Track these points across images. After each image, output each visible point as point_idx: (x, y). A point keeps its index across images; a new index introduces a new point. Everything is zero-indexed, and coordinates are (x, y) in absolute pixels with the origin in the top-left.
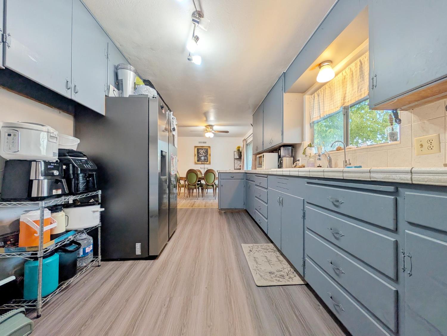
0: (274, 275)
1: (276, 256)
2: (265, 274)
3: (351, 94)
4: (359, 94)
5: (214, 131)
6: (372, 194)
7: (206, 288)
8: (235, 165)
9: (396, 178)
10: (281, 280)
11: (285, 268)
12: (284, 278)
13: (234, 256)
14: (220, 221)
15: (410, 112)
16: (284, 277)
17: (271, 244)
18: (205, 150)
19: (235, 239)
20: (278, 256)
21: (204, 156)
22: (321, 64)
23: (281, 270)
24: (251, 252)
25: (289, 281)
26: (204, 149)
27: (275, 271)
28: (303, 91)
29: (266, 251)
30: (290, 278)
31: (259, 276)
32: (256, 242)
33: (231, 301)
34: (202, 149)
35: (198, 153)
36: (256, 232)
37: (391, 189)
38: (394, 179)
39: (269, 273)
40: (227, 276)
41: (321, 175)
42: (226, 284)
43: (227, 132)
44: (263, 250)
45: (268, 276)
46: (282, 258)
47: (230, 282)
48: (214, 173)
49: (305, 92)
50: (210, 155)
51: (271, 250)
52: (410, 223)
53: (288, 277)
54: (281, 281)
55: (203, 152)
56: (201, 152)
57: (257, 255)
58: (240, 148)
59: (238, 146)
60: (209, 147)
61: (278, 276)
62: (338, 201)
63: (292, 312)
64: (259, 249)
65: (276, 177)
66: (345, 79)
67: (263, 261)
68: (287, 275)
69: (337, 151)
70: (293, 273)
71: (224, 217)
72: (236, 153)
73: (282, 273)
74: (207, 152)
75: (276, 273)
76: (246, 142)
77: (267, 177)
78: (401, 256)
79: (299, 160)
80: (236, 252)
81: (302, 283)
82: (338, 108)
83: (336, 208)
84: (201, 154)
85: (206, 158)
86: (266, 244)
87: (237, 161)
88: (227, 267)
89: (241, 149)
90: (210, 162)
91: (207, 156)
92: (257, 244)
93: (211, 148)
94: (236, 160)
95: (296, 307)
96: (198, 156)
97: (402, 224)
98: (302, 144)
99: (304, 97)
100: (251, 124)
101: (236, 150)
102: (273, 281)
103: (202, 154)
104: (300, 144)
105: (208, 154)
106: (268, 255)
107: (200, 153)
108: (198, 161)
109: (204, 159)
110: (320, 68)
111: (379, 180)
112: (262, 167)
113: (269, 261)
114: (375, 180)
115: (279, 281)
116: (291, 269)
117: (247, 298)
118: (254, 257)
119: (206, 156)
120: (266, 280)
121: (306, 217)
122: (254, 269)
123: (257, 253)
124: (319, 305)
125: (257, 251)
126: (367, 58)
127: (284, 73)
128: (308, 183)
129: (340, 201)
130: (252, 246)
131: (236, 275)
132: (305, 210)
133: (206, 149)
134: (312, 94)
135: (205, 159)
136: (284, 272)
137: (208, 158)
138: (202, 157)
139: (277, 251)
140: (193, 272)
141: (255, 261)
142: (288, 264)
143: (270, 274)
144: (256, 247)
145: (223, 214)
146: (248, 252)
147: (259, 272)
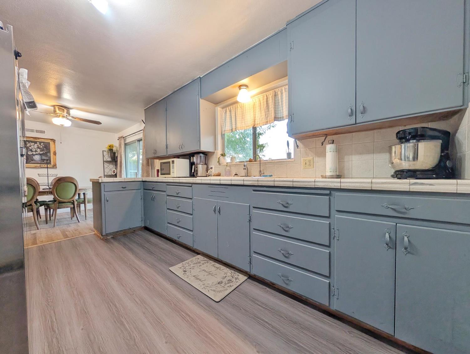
0: (223, 284)
1: (212, 265)
2: (216, 287)
3: (260, 119)
4: (266, 121)
5: (72, 117)
6: (315, 196)
7: (166, 343)
8: (105, 170)
9: (332, 185)
10: (231, 284)
11: (227, 273)
12: (233, 282)
13: (170, 285)
14: (114, 251)
15: (299, 141)
16: (231, 280)
17: (199, 256)
18: (42, 144)
19: (156, 266)
20: (214, 265)
21: (40, 154)
22: (241, 86)
23: (225, 276)
24: (187, 273)
25: (237, 282)
26: (40, 143)
27: (222, 280)
28: (216, 103)
29: (199, 265)
30: (236, 279)
31: (213, 292)
32: (182, 260)
33: (206, 334)
34: (36, 143)
36: (174, 250)
37: (328, 192)
38: (331, 186)
39: (218, 283)
40: (180, 311)
41: (271, 184)
42: (186, 321)
43: (98, 123)
44: (195, 265)
45: (219, 288)
46: (218, 264)
47: (189, 316)
48: (75, 183)
49: (217, 104)
50: (55, 154)
51: (204, 262)
52: (338, 211)
53: (234, 279)
54: (232, 286)
55: (38, 148)
56: (34, 146)
57: (194, 272)
58: (112, 147)
59: (110, 144)
60: (53, 140)
61: (227, 282)
62: (288, 203)
63: (256, 305)
64: (192, 265)
65: (209, 186)
66: (254, 105)
67: (204, 275)
68: (233, 277)
69: (250, 162)
70: (235, 273)
71: (116, 244)
72: (105, 153)
73: (228, 278)
74: (46, 148)
75: (224, 281)
76: (125, 140)
77: (191, 186)
78: (332, 230)
79: (212, 168)
80: (169, 281)
81: (246, 278)
82: (248, 126)
83: (286, 209)
84: (32, 151)
85: (44, 158)
86: (194, 258)
87: (108, 165)
88: (172, 303)
89: (114, 149)
90: (55, 165)
91: (48, 154)
92: (186, 262)
93: (56, 142)
94: (106, 162)
95: (256, 300)
97: (333, 212)
98: (215, 153)
99: (216, 108)
100: (142, 120)
101: (106, 150)
102: (227, 289)
103: (36, 151)
104: (213, 153)
105: (50, 152)
106: (204, 267)
107: (31, 148)
109: (42, 159)
110: (240, 89)
111: (320, 187)
112: (170, 174)
113: (210, 273)
114: (318, 187)
115: (230, 286)
116: (232, 271)
117: (218, 319)
118: (194, 276)
119: (44, 154)
120: (220, 291)
121: (253, 220)
122: (203, 287)
123: (192, 271)
124: (266, 288)
125: (191, 268)
126: (271, 95)
127: (200, 77)
128: (254, 190)
129: (289, 203)
130: (182, 265)
131: (190, 305)
132: (251, 214)
134: (223, 108)
136: (229, 277)
137: (50, 157)
138: (36, 156)
139: (209, 260)
140: (129, 338)
141: (197, 279)
142: (226, 268)
143: (220, 285)
144: (187, 265)
145: (112, 241)
146: (184, 274)
147: (210, 288)
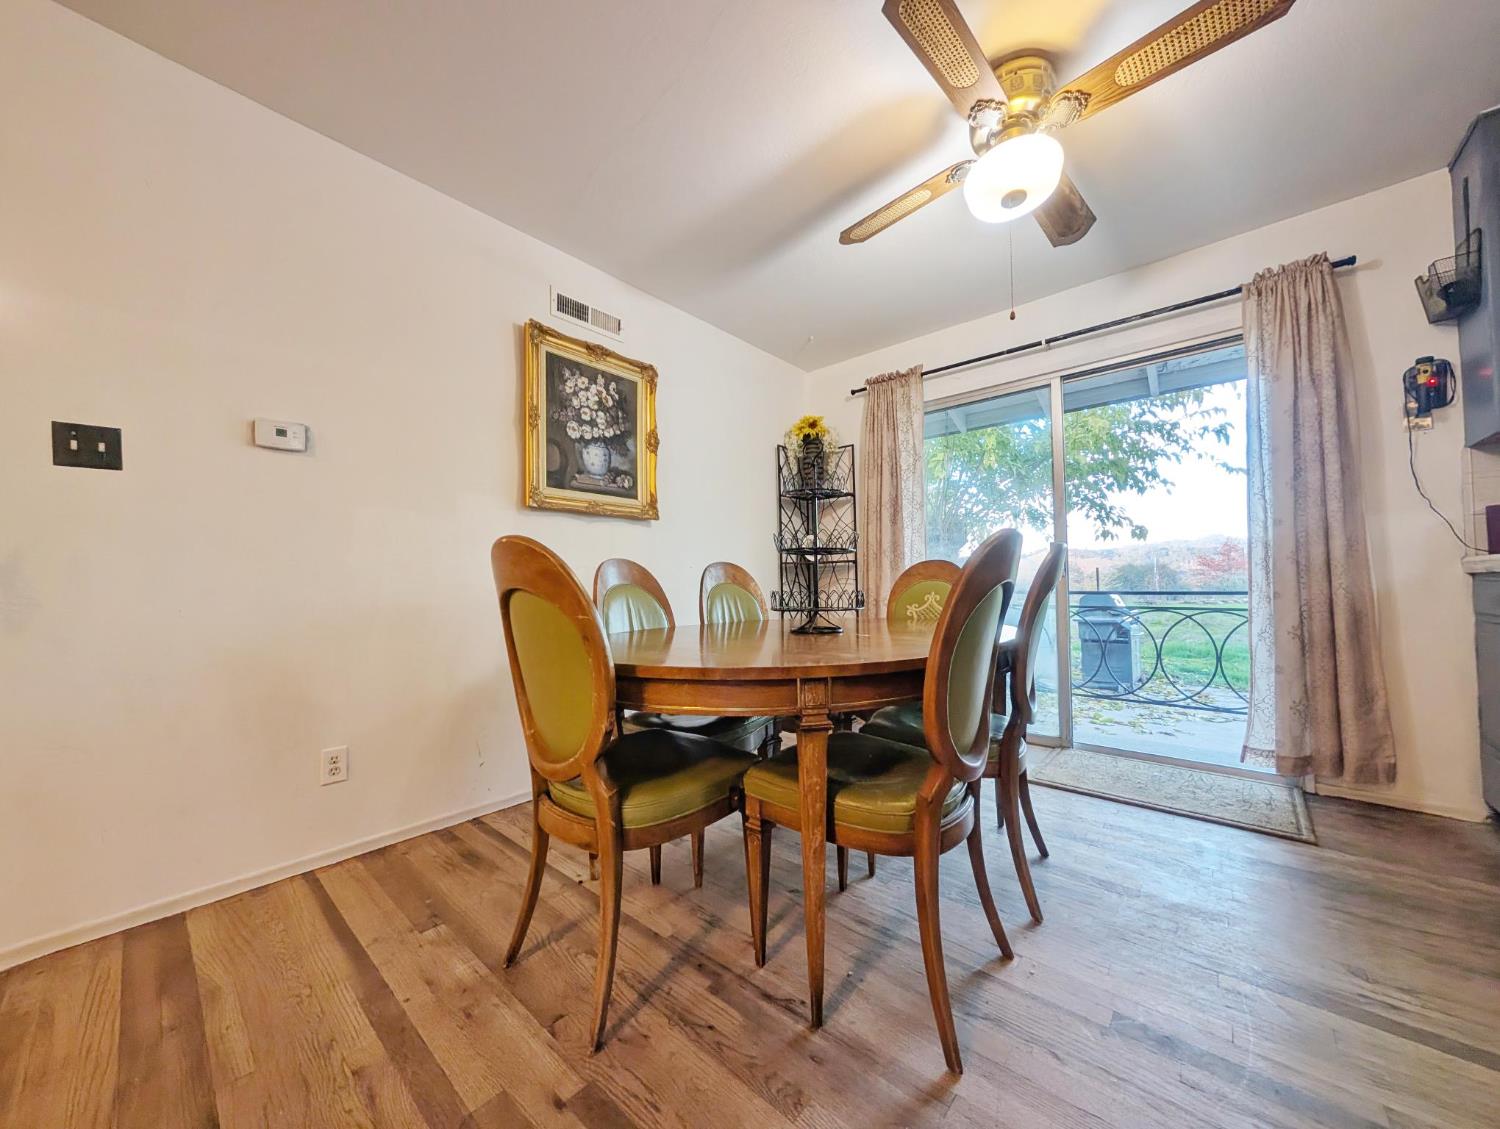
18: (613, 385)
21: (604, 440)
26: (609, 378)
34: (593, 375)
35: (557, 400)
50: (653, 444)
55: (600, 404)
56: (586, 396)
60: (648, 371)
74: (623, 408)
84: (581, 422)
85: (618, 462)
90: (653, 503)
91: (630, 443)
93: (658, 380)
96: (556, 429)
103: (593, 423)
105: (634, 432)
107: (575, 402)
108: (557, 479)
109: (609, 470)
119: (618, 443)
133: (618, 379)
135: (614, 473)
137: (634, 462)
138: (592, 450)
